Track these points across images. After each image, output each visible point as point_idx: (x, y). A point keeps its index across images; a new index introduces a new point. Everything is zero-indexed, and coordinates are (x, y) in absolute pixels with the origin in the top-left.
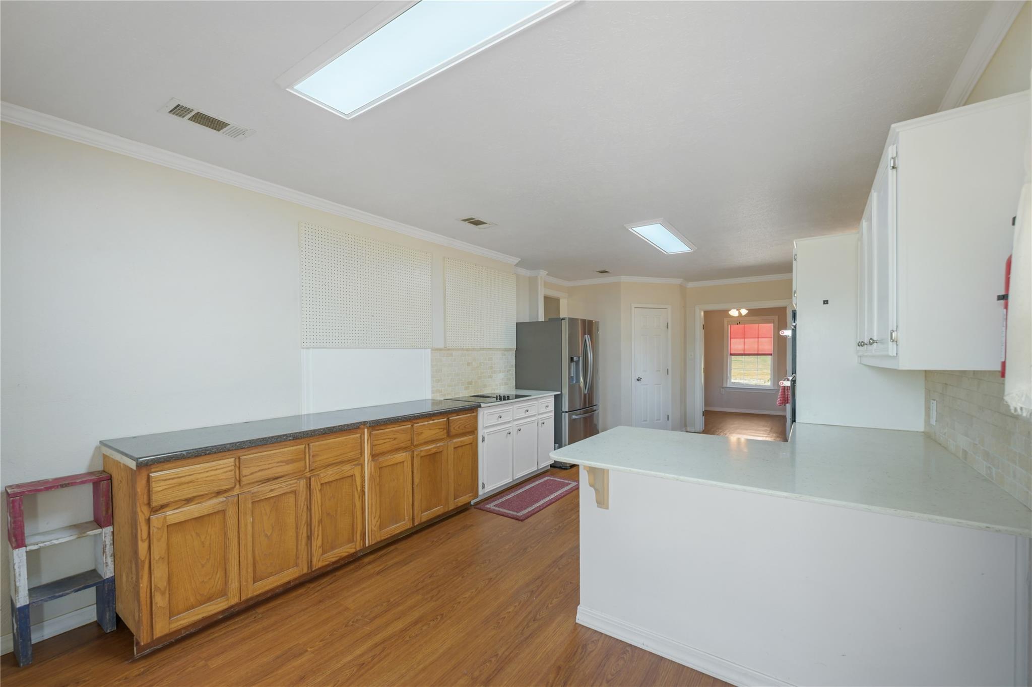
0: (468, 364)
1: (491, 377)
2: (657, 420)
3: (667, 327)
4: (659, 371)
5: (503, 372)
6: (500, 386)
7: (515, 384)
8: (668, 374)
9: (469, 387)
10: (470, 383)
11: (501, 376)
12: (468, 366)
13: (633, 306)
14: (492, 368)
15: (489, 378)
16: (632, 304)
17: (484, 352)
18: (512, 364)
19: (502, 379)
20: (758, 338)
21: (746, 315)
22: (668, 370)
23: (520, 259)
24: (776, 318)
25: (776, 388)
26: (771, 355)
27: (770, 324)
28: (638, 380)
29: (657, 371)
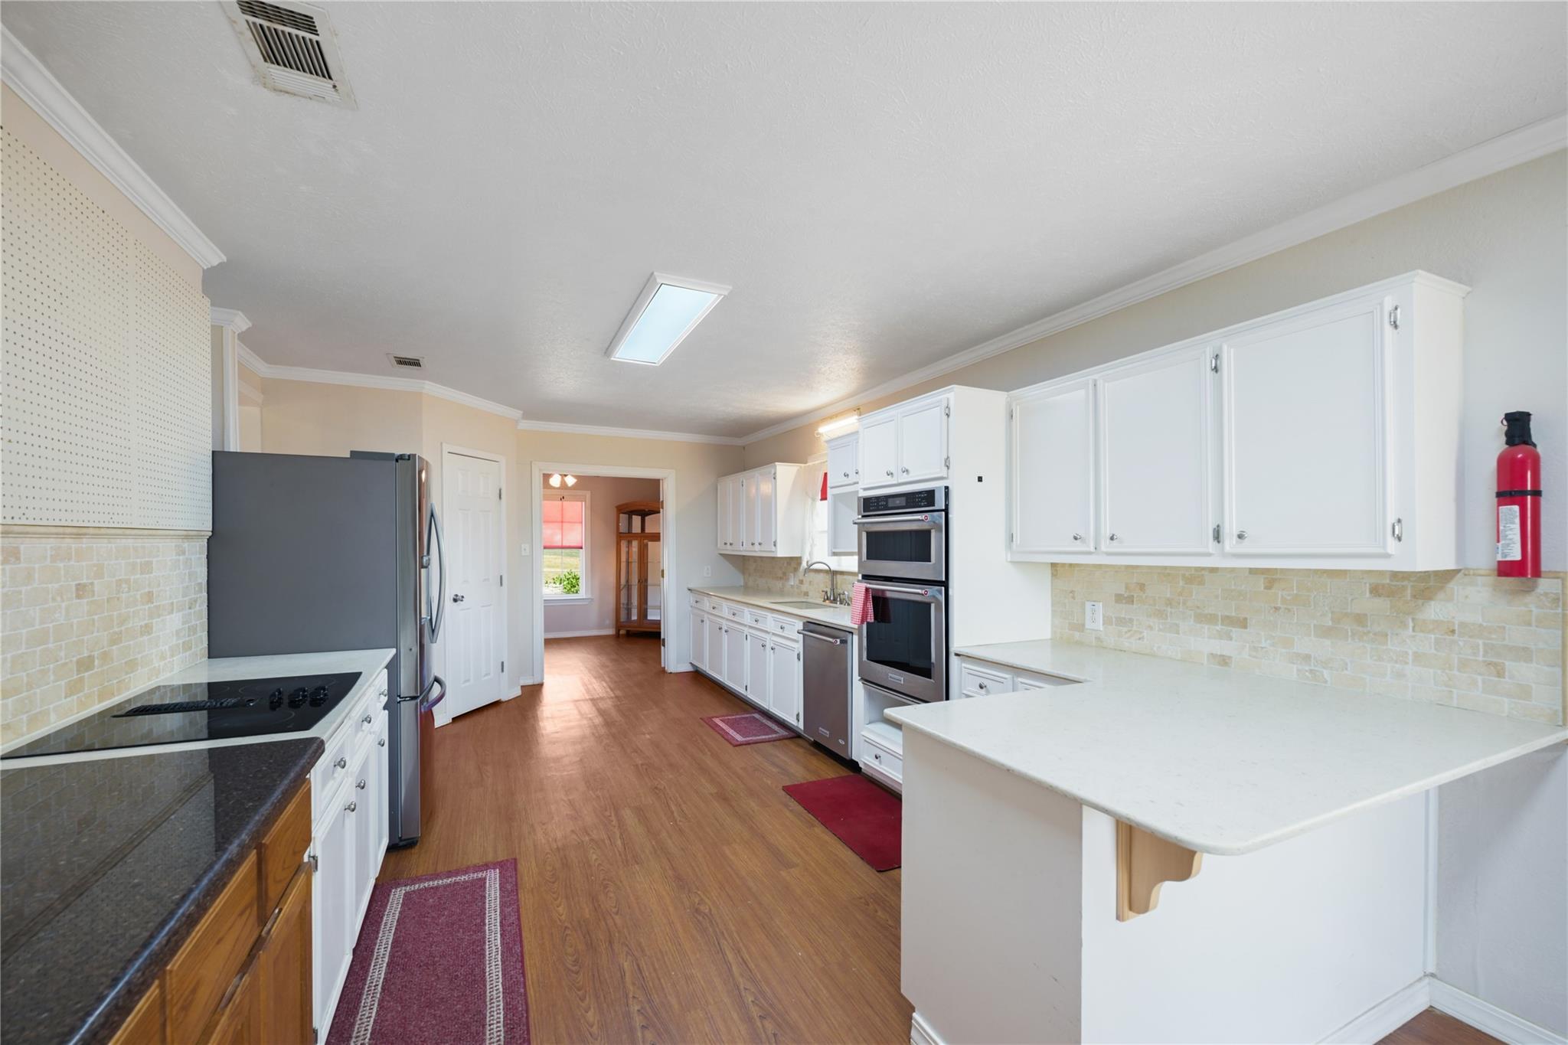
0: (81, 590)
1: (147, 629)
2: (486, 675)
3: (500, 497)
4: (488, 580)
5: (179, 611)
6: (172, 656)
7: (205, 645)
8: (501, 584)
9: (81, 680)
10: (85, 664)
11: (174, 622)
12: (78, 597)
13: (447, 448)
14: (149, 597)
15: (142, 634)
16: (444, 444)
17: (130, 542)
18: (200, 581)
19: (178, 633)
20: (562, 522)
21: (574, 487)
22: (501, 577)
23: (225, 259)
24: (588, 494)
25: (589, 596)
26: (581, 548)
27: (580, 503)
28: (455, 600)
29: (485, 580)
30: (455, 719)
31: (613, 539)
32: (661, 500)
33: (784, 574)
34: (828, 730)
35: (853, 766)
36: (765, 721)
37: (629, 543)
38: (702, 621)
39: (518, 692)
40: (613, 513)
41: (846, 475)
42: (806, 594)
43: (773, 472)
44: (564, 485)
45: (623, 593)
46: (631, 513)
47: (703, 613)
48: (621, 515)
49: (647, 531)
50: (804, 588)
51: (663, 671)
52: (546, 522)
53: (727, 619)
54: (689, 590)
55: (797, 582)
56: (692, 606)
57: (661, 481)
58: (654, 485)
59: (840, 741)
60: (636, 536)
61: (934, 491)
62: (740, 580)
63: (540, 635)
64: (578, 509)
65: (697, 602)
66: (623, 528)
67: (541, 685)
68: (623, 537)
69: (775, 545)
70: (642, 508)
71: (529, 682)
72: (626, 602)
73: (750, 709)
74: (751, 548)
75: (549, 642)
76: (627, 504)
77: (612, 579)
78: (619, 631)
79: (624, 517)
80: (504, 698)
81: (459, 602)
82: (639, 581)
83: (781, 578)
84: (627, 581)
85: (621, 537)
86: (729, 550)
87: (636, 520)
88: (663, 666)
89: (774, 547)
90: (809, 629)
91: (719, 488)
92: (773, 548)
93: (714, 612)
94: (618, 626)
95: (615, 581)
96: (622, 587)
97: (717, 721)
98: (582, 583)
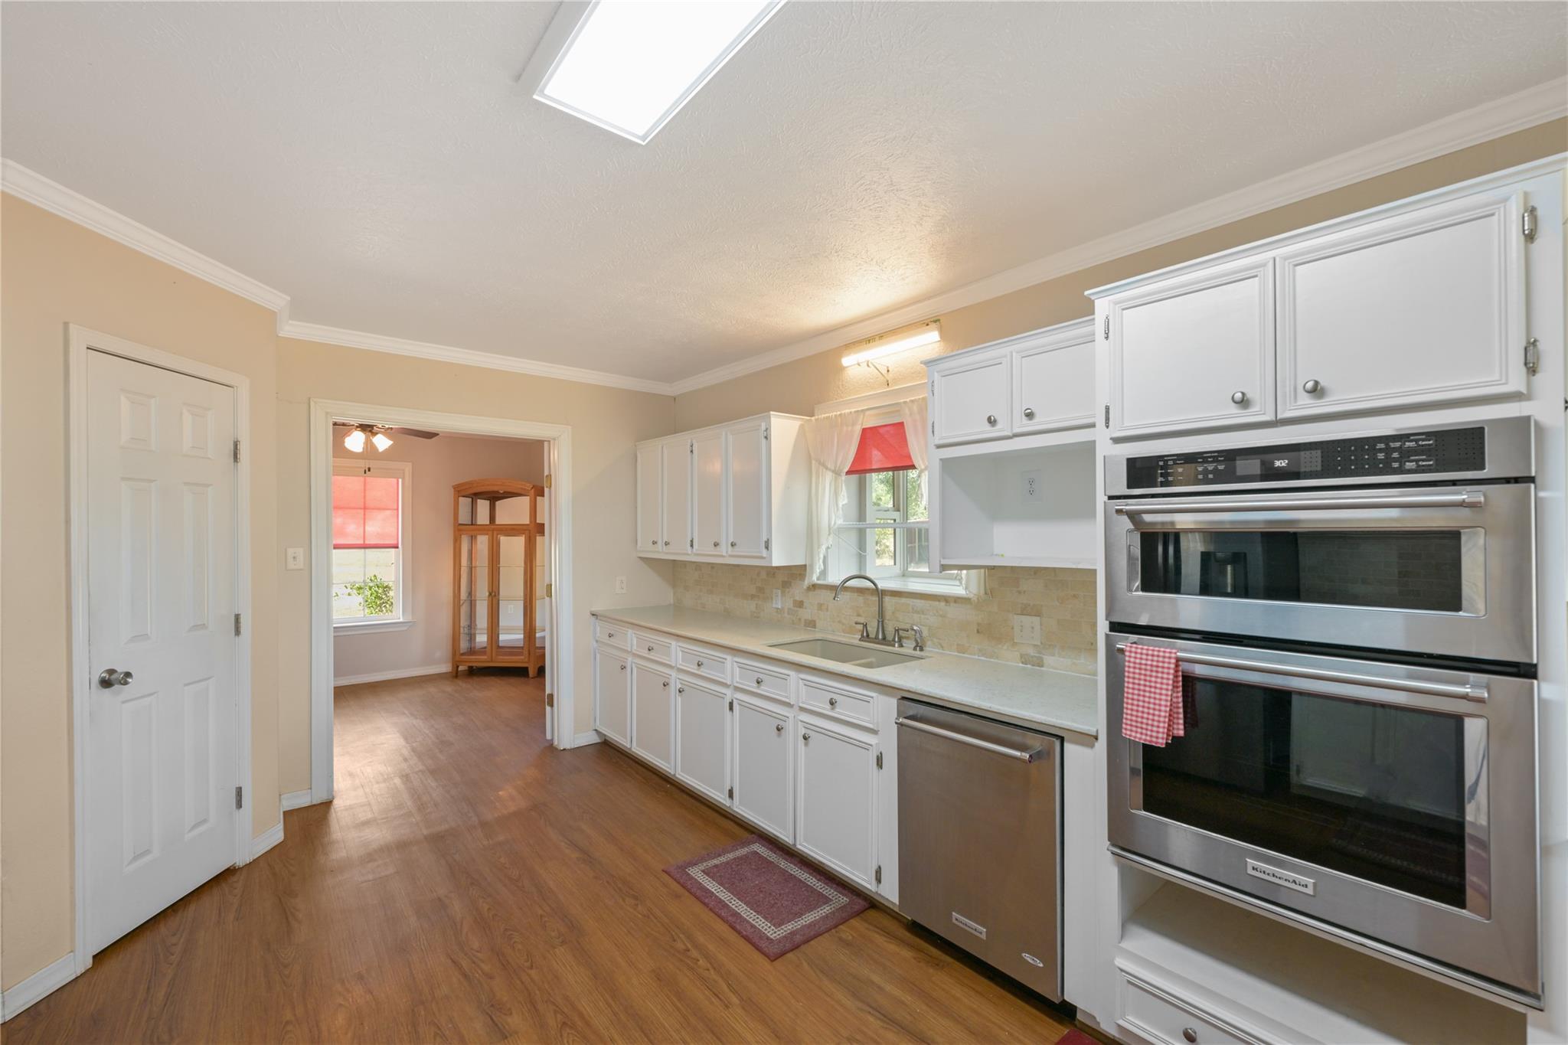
4: (202, 626)
8: (237, 632)
20: (364, 508)
22: (238, 616)
24: (408, 468)
25: (409, 618)
26: (397, 547)
27: (395, 480)
28: (106, 683)
29: (196, 627)
30: (99, 958)
31: (448, 534)
32: (546, 473)
33: (761, 590)
34: (984, 927)
35: (1065, 1012)
36: (784, 864)
37: (473, 538)
38: (623, 668)
39: (276, 835)
40: (448, 495)
41: (992, 421)
42: (811, 624)
43: (763, 427)
44: (370, 450)
45: (464, 610)
46: (475, 496)
47: (624, 655)
48: (461, 499)
49: (498, 521)
50: (806, 614)
51: (551, 748)
52: (336, 508)
53: (680, 670)
54: (593, 615)
55: (789, 604)
56: (597, 641)
57: (546, 444)
58: (531, 451)
59: (1027, 957)
60: (483, 530)
61: (1482, 429)
62: (669, 597)
63: (324, 682)
64: (393, 489)
65: (610, 636)
66: (464, 517)
67: (328, 804)
68: (464, 530)
69: (767, 548)
70: (495, 489)
71: (302, 800)
72: (468, 623)
73: (746, 835)
74: (712, 551)
75: (344, 695)
76: (470, 483)
77: (446, 592)
78: (458, 667)
79: (465, 503)
80: (242, 859)
81: (116, 687)
82: (490, 594)
83: (753, 597)
84: (470, 594)
85: (459, 530)
86: (661, 553)
87: (483, 506)
88: (549, 737)
89: (764, 551)
90: (911, 713)
91: (639, 455)
92: (764, 553)
93: (652, 656)
94: (456, 657)
95: (451, 594)
96: (462, 602)
97: (696, 873)
98: (396, 595)
